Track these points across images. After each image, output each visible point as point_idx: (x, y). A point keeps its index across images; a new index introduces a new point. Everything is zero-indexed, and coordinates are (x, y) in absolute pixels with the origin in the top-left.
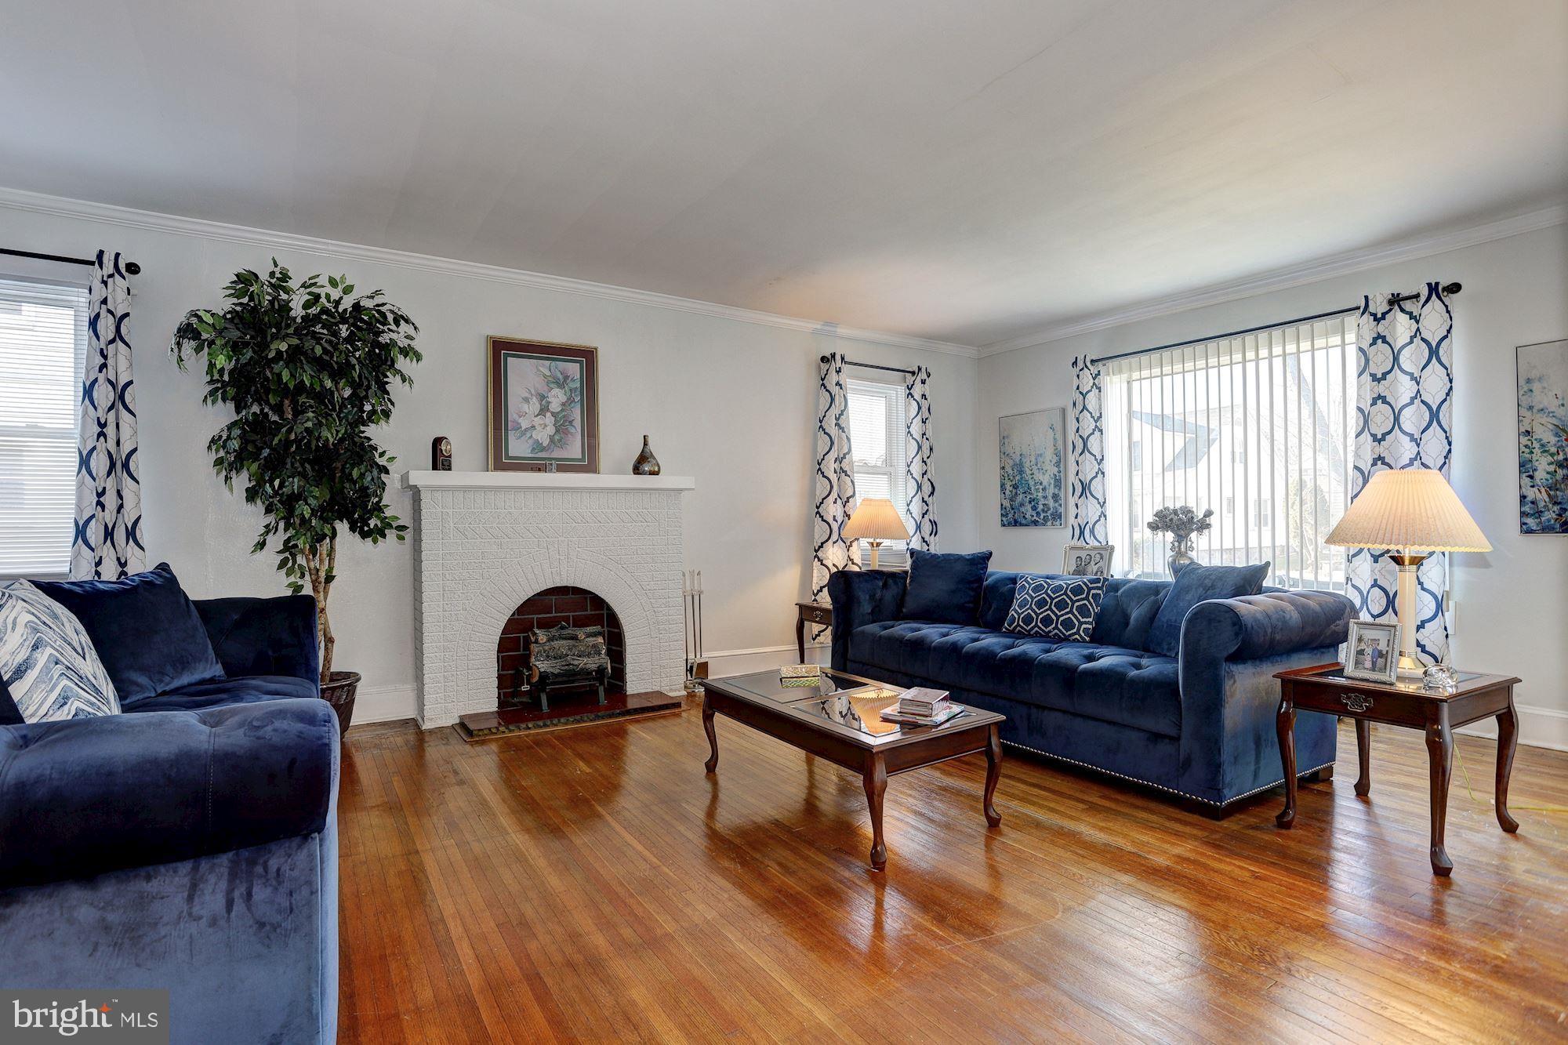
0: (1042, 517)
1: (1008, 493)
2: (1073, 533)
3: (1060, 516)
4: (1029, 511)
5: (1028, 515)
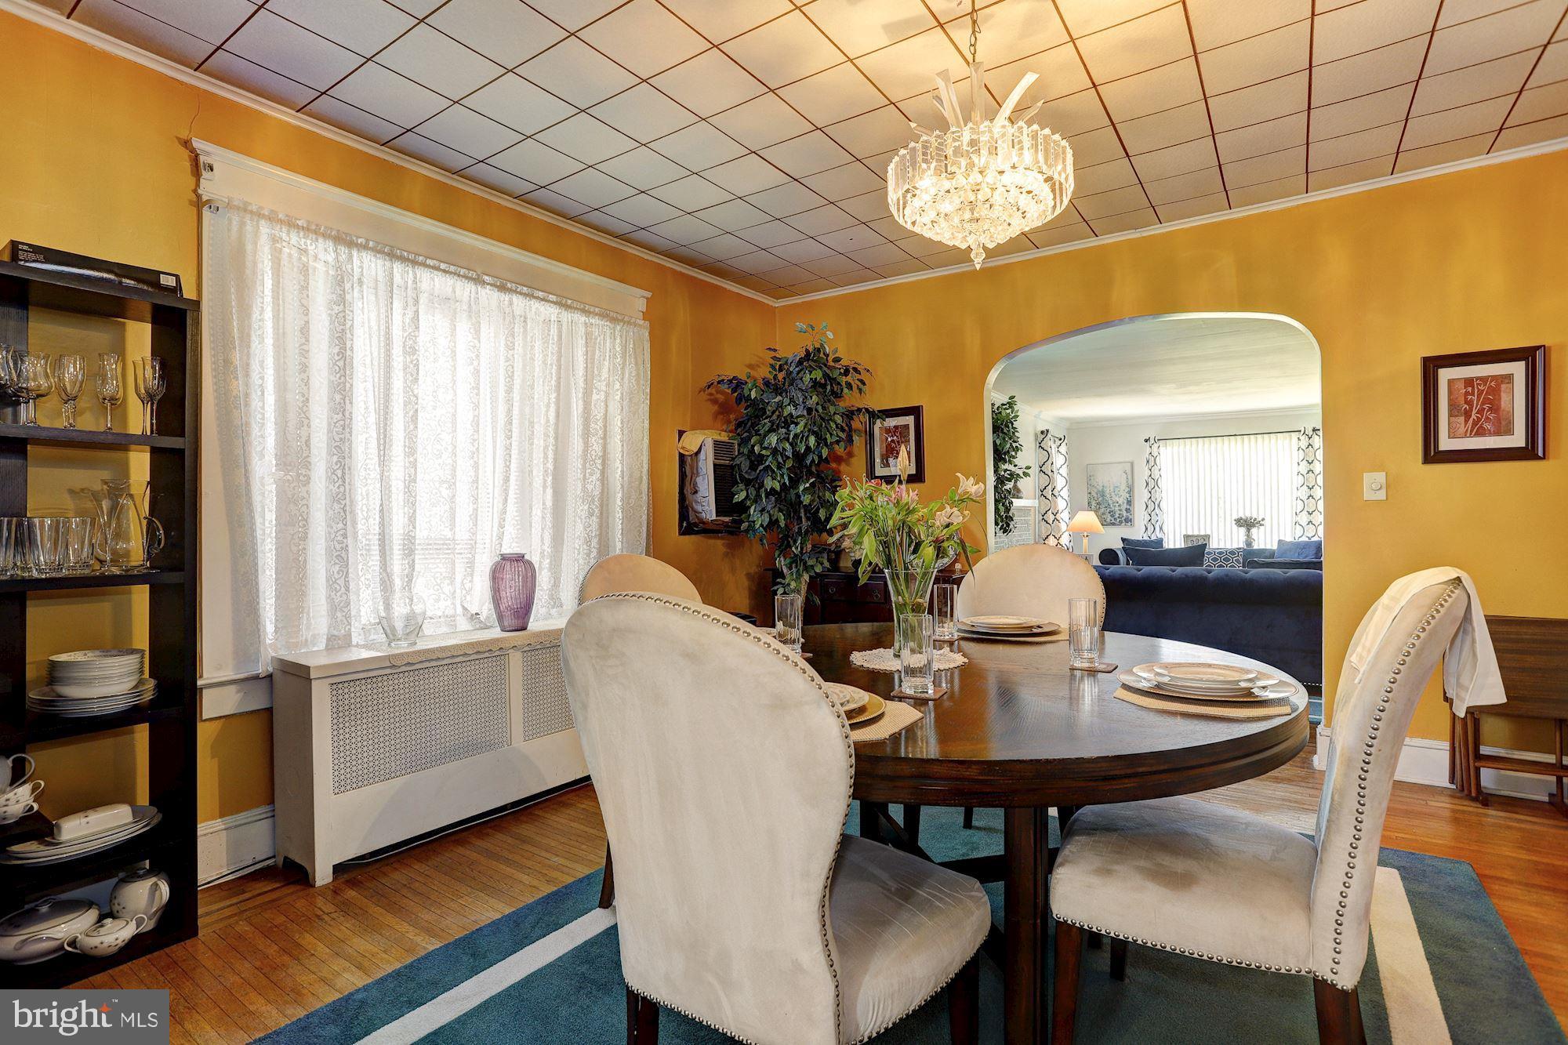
0: (1118, 520)
1: (1093, 507)
2: (1147, 529)
3: (1131, 521)
4: (1109, 518)
5: (1108, 520)
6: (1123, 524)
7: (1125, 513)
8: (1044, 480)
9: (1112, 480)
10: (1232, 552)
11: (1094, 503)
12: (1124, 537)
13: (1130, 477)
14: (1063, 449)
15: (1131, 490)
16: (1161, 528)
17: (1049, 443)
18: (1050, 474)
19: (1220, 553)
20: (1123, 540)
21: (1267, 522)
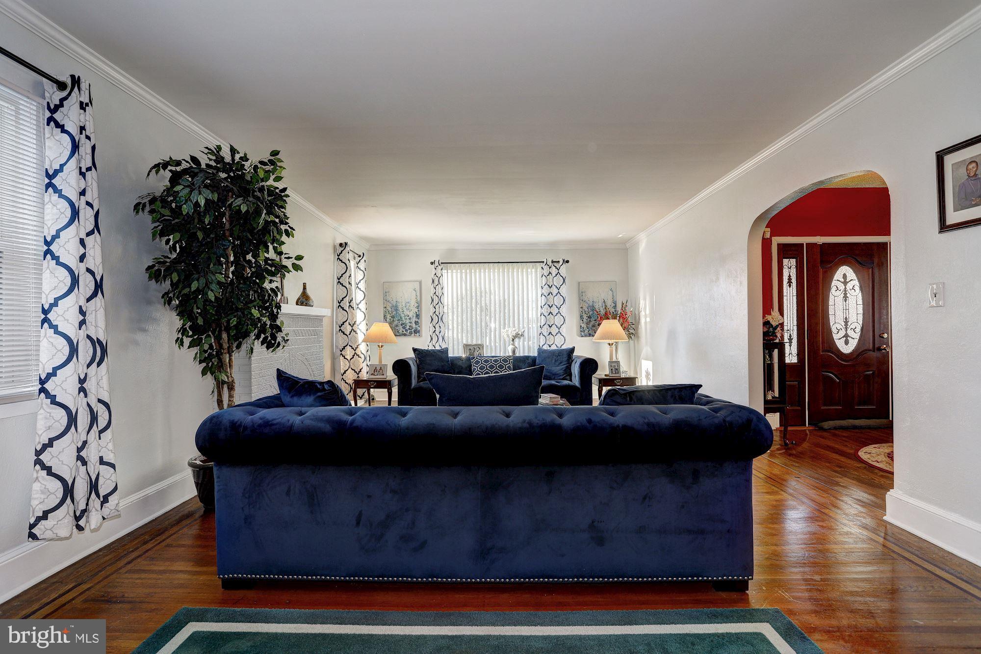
0: (409, 332)
1: (388, 320)
2: (432, 339)
3: (419, 332)
4: (401, 329)
5: (400, 331)
6: (413, 335)
7: (414, 325)
8: (342, 292)
9: (405, 296)
10: (505, 360)
11: (388, 317)
12: (416, 347)
13: (418, 294)
14: (362, 265)
15: (419, 307)
16: (443, 338)
17: (347, 256)
18: (348, 286)
19: (496, 361)
20: (415, 350)
21: (526, 334)
